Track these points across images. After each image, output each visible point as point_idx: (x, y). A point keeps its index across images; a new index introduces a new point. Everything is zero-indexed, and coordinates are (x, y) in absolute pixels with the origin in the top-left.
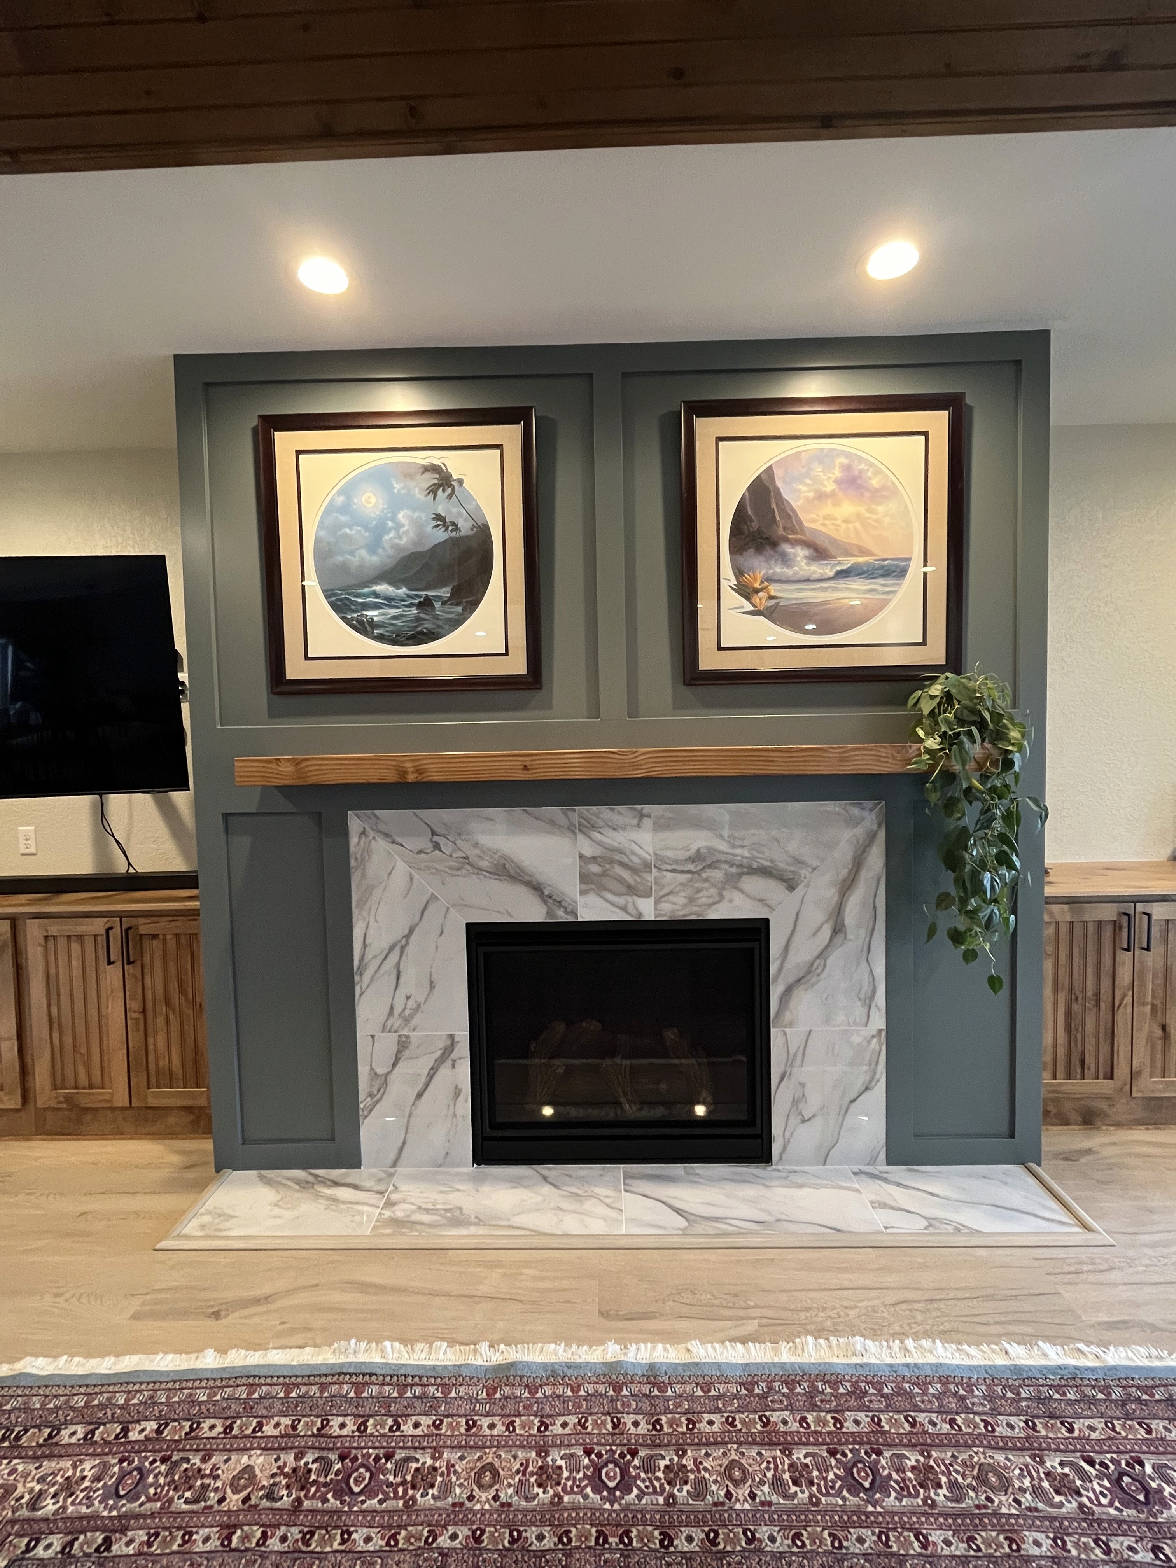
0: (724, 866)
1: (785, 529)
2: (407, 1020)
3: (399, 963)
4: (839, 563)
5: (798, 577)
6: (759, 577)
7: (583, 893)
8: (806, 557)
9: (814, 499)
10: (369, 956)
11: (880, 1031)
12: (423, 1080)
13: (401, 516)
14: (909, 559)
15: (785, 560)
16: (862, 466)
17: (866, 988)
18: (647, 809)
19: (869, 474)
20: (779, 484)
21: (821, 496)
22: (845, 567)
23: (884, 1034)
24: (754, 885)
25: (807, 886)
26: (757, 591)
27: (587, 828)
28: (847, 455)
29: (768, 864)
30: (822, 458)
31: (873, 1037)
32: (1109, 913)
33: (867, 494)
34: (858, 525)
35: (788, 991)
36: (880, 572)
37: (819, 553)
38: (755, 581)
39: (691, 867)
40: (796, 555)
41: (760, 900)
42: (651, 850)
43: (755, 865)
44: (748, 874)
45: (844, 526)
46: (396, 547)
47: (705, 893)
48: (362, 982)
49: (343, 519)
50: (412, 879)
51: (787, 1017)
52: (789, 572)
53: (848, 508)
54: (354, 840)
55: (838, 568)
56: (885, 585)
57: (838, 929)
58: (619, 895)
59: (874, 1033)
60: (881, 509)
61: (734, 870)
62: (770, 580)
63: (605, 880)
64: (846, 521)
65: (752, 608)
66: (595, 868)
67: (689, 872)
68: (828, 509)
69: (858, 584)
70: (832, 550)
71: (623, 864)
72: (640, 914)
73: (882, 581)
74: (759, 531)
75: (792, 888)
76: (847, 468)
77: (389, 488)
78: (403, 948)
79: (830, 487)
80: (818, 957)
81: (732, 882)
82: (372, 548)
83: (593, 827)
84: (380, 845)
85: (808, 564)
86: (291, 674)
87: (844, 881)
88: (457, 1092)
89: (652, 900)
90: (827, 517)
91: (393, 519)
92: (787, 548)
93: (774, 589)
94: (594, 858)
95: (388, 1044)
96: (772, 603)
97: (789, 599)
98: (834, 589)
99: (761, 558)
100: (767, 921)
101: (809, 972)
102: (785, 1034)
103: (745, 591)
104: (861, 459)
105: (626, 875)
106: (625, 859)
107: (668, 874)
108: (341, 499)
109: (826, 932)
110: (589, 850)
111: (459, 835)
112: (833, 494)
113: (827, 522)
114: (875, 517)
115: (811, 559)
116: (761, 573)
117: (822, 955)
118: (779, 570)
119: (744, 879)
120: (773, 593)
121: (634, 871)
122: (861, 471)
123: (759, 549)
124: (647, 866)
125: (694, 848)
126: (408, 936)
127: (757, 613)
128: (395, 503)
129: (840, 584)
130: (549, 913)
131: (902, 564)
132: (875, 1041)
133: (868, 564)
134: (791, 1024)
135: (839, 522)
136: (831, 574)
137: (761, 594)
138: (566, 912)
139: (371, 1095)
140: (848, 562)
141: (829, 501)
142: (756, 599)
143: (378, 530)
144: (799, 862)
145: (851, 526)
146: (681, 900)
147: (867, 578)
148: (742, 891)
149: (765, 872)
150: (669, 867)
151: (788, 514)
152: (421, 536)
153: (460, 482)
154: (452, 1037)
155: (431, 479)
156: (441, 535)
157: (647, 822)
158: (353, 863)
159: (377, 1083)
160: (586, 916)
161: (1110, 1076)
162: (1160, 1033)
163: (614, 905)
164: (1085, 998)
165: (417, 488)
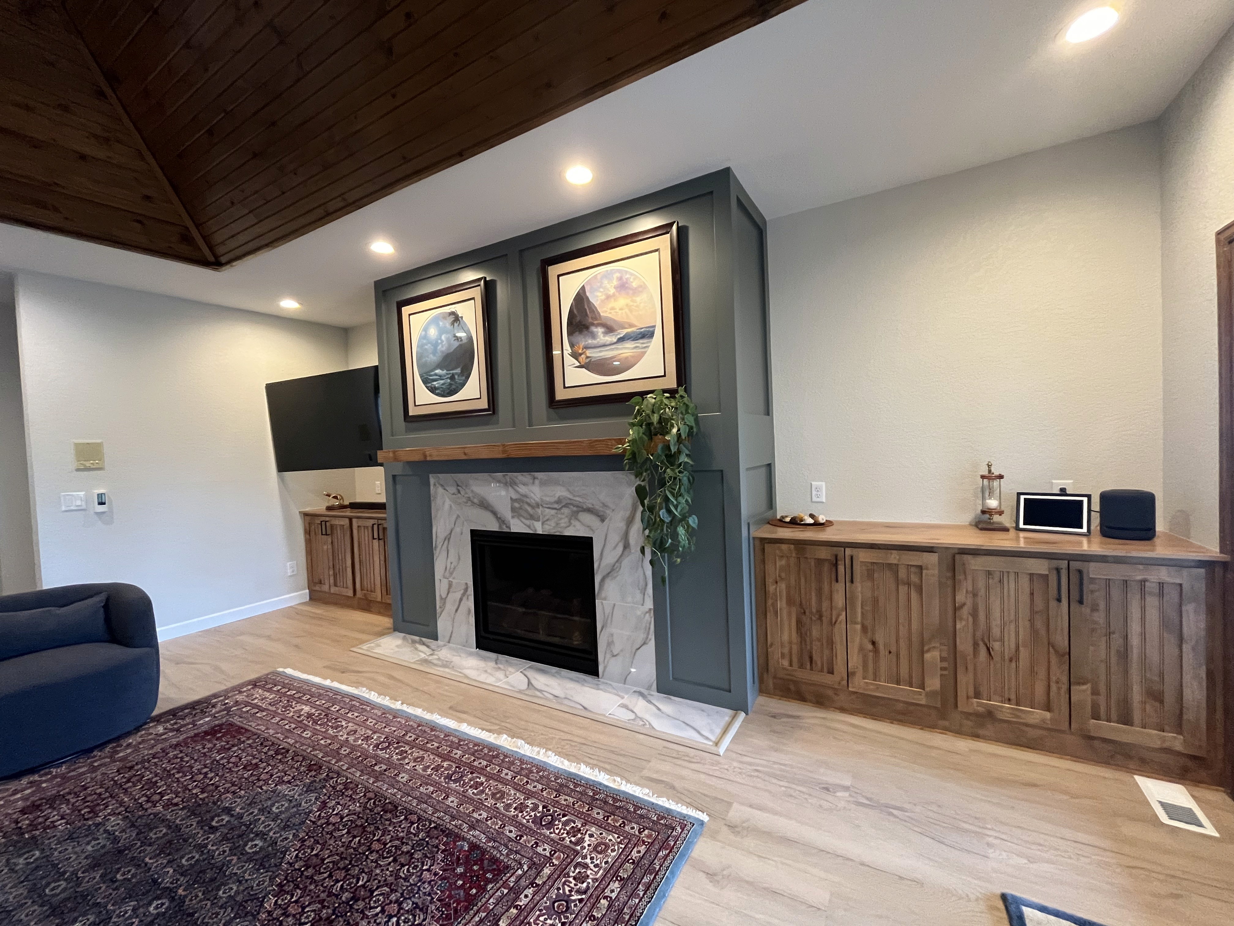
0: (572, 507)
1: (592, 318)
2: (451, 574)
3: (447, 548)
4: (619, 334)
5: (600, 344)
6: (581, 347)
7: (513, 517)
8: (603, 333)
9: (605, 299)
10: (438, 543)
11: (650, 609)
12: (457, 603)
13: (443, 337)
15: (594, 336)
16: (628, 276)
17: (642, 583)
18: (536, 474)
19: (631, 280)
20: (588, 294)
21: (608, 297)
22: (622, 336)
23: (652, 612)
24: (585, 518)
25: (610, 520)
26: (581, 354)
27: (512, 484)
28: (619, 271)
29: (590, 506)
30: (607, 275)
31: (647, 613)
32: (824, 553)
33: (631, 292)
34: (627, 310)
35: (603, 580)
37: (609, 329)
38: (579, 349)
39: (556, 506)
40: (598, 332)
41: (588, 527)
42: (538, 496)
43: (585, 507)
44: (582, 511)
45: (620, 312)
46: (442, 352)
47: (563, 521)
48: (436, 553)
49: (425, 341)
50: (451, 507)
51: (603, 595)
52: (595, 342)
53: (622, 301)
54: (432, 487)
55: (619, 337)
57: (626, 546)
58: (527, 519)
59: (647, 610)
60: (638, 299)
61: (575, 509)
63: (521, 511)
64: (621, 309)
65: (579, 364)
66: (517, 505)
67: (555, 509)
68: (612, 304)
69: (630, 345)
70: (615, 327)
71: (529, 504)
72: (536, 530)
73: (641, 341)
74: (580, 322)
75: (603, 520)
76: (620, 279)
77: (438, 325)
78: (449, 539)
79: (612, 291)
80: (617, 561)
81: (574, 515)
82: (434, 352)
83: (516, 484)
84: (440, 490)
85: (604, 336)
86: (411, 414)
87: (628, 518)
88: (469, 611)
89: (540, 523)
90: (612, 309)
91: (440, 339)
92: (594, 329)
93: (589, 353)
94: (516, 499)
95: (446, 583)
96: (588, 360)
97: (595, 357)
98: (617, 349)
99: (582, 336)
100: (592, 538)
101: (613, 570)
102: (602, 604)
103: (575, 355)
104: (626, 272)
105: (529, 509)
106: (528, 500)
107: (547, 510)
108: (424, 333)
109: (620, 548)
110: (515, 496)
111: (466, 486)
112: (614, 295)
113: (612, 311)
114: (635, 304)
115: (605, 333)
116: (582, 345)
117: (619, 560)
118: (590, 341)
119: (581, 513)
120: (588, 355)
121: (533, 508)
122: (627, 279)
123: (581, 331)
124: (538, 505)
125: (557, 495)
126: (450, 534)
127: (581, 367)
128: (441, 331)
129: (620, 346)
130: (500, 527)
131: (651, 329)
132: (648, 615)
134: (605, 599)
135: (617, 310)
136: (615, 340)
137: (583, 356)
138: (507, 527)
139: (440, 607)
140: (623, 333)
141: (612, 300)
142: (580, 359)
143: (435, 345)
144: (605, 505)
145: (623, 311)
146: (552, 523)
148: (579, 520)
149: (589, 510)
150: (547, 506)
151: (593, 310)
152: (450, 345)
153: (462, 317)
154: (466, 584)
155: (452, 318)
156: (456, 344)
157: (537, 482)
158: (432, 498)
159: (443, 601)
160: (514, 529)
161: (831, 672)
162: (870, 647)
163: (525, 525)
164: (811, 613)
165: (447, 323)
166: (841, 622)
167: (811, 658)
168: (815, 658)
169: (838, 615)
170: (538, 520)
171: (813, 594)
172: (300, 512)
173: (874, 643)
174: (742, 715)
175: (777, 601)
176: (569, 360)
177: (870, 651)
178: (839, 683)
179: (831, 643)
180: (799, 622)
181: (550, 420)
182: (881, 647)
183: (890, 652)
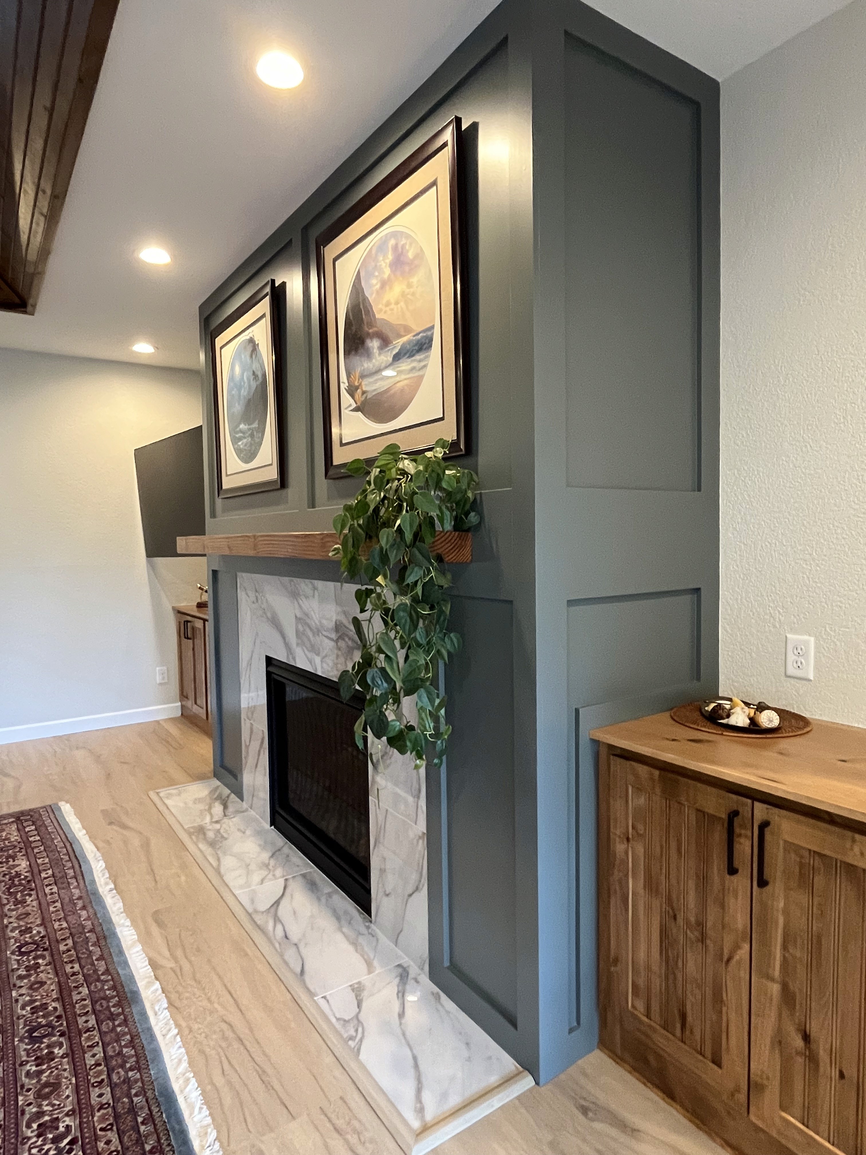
4: (395, 347)
5: (375, 368)
6: (358, 375)
8: (378, 348)
9: (380, 289)
10: (243, 668)
11: (424, 835)
13: (245, 377)
14: (432, 327)
15: (369, 355)
16: (403, 241)
17: (415, 785)
18: (316, 583)
19: (408, 247)
20: (364, 284)
21: (383, 284)
22: (397, 350)
23: (425, 839)
26: (357, 388)
27: (297, 595)
28: (394, 234)
30: (382, 246)
31: (420, 838)
33: (407, 269)
34: (402, 303)
36: (416, 348)
37: (385, 342)
38: (356, 378)
39: (333, 636)
40: (373, 348)
45: (395, 308)
46: (244, 397)
47: (339, 661)
51: (376, 790)
52: (370, 366)
53: (397, 289)
54: (239, 592)
55: (394, 352)
56: (420, 361)
62: (362, 376)
64: (396, 303)
65: (355, 405)
66: (300, 627)
67: (333, 640)
68: (388, 295)
69: (405, 365)
70: (391, 336)
72: (317, 670)
73: (418, 357)
74: (356, 333)
76: (395, 248)
77: (241, 359)
78: (251, 665)
79: (387, 272)
82: (239, 399)
84: (245, 596)
85: (379, 354)
86: (223, 487)
89: (320, 658)
90: (388, 304)
91: (243, 379)
92: (369, 343)
93: (364, 385)
94: (300, 619)
95: (248, 727)
97: (371, 392)
98: (393, 374)
99: (358, 358)
102: (375, 805)
103: (352, 391)
104: (401, 234)
105: (310, 634)
106: (309, 622)
107: (326, 640)
108: (231, 373)
110: (298, 614)
112: (389, 279)
113: (388, 308)
114: (411, 290)
115: (380, 348)
116: (358, 372)
118: (366, 365)
120: (364, 388)
122: (403, 247)
123: (357, 349)
124: (318, 631)
125: (334, 619)
126: (251, 658)
127: (356, 409)
128: (243, 368)
130: (288, 657)
131: (429, 333)
132: (420, 842)
133: (409, 342)
135: (393, 306)
136: (390, 359)
137: (359, 391)
138: (293, 658)
139: (245, 758)
140: (398, 345)
141: (388, 289)
142: (357, 396)
143: (240, 388)
145: (399, 306)
146: (331, 664)
147: (409, 357)
150: (325, 634)
151: (368, 309)
152: (250, 387)
153: (258, 345)
154: (263, 730)
155: (251, 347)
156: (255, 384)
157: (317, 594)
158: (239, 608)
159: (246, 750)
160: (299, 664)
161: (717, 1062)
162: (799, 1043)
163: (308, 658)
164: (687, 922)
165: (247, 355)
166: (739, 962)
167: (683, 1017)
168: (689, 1019)
169: (737, 947)
170: (318, 654)
171: (692, 884)
172: (174, 608)
173: (806, 1038)
174: (528, 1082)
175: (627, 875)
176: (346, 400)
177: (798, 1053)
178: (733, 1095)
179: (718, 999)
180: (664, 933)
181: (329, 498)
182: (823, 1056)
183: (842, 1076)
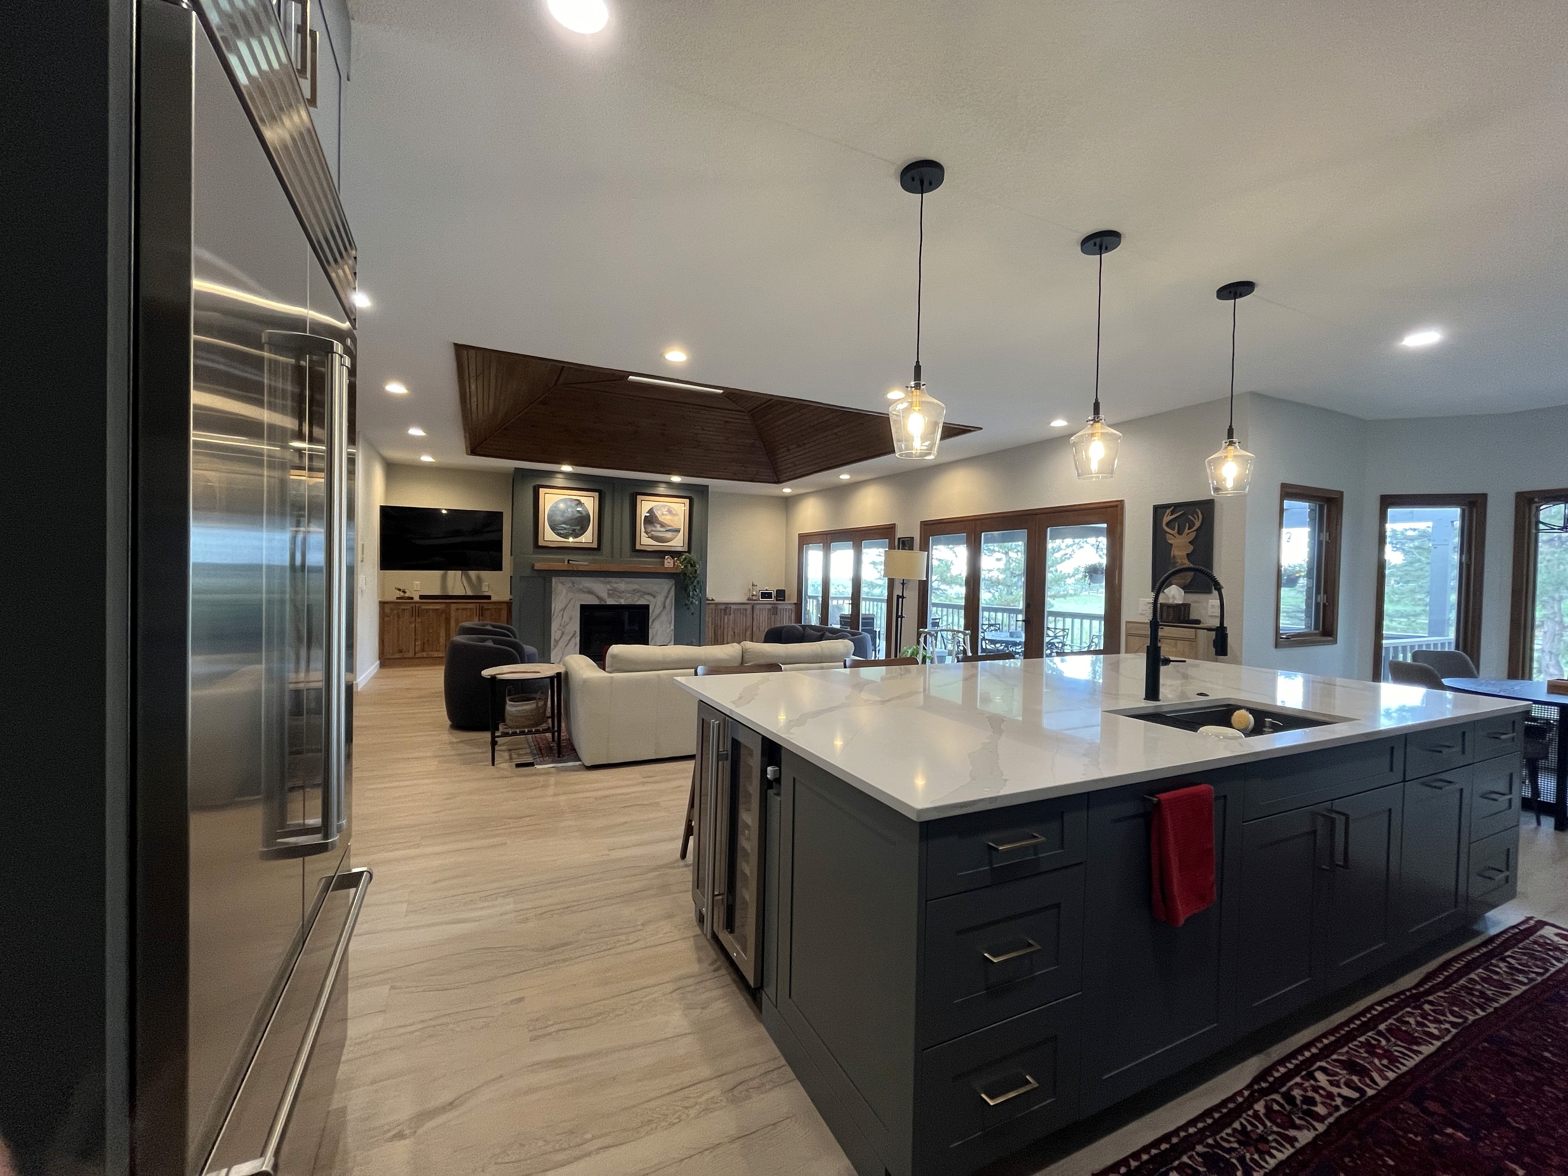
0: (640, 593)
1: (655, 520)
2: (564, 627)
3: (563, 613)
4: (666, 528)
5: (658, 530)
7: (608, 598)
9: (661, 515)
10: (555, 612)
11: (673, 629)
12: (567, 641)
14: (681, 529)
15: (655, 527)
17: (668, 619)
18: (623, 579)
24: (647, 597)
25: (658, 597)
29: (649, 592)
32: (723, 607)
35: (653, 621)
36: (675, 531)
37: (662, 526)
39: (632, 592)
40: (657, 526)
41: (648, 600)
42: (624, 589)
43: (647, 593)
44: (645, 594)
47: (636, 598)
48: (553, 618)
49: (554, 509)
50: (567, 594)
51: (653, 626)
52: (656, 529)
57: (664, 607)
58: (616, 598)
59: (671, 630)
60: (675, 518)
61: (642, 593)
62: (652, 531)
63: (613, 595)
65: (648, 536)
66: (611, 592)
67: (632, 594)
69: (670, 533)
70: (665, 525)
71: (617, 592)
72: (621, 603)
73: (675, 533)
74: (650, 520)
75: (654, 598)
76: (669, 509)
78: (564, 610)
79: (665, 512)
80: (660, 613)
81: (642, 596)
83: (611, 582)
85: (660, 528)
86: (540, 544)
87: (666, 596)
88: (576, 644)
89: (624, 600)
91: (567, 510)
92: (656, 524)
93: (653, 533)
94: (611, 590)
95: (559, 633)
96: (652, 536)
97: (655, 535)
99: (650, 526)
100: (649, 605)
101: (658, 616)
102: (652, 630)
103: (646, 532)
106: (618, 590)
107: (628, 594)
109: (662, 608)
110: (610, 588)
111: (579, 583)
116: (650, 529)
118: (654, 529)
121: (620, 593)
123: (650, 524)
124: (623, 592)
125: (633, 588)
131: (679, 529)
133: (672, 529)
134: (653, 628)
136: (664, 530)
137: (650, 533)
138: (604, 602)
139: (554, 646)
143: (563, 512)
144: (656, 592)
146: (630, 600)
147: (672, 532)
148: (644, 598)
149: (649, 594)
150: (628, 592)
153: (584, 503)
154: (575, 631)
157: (623, 582)
159: (556, 642)
160: (608, 603)
163: (615, 601)
164: (718, 626)
165: (573, 504)
166: (726, 627)
170: (622, 599)
171: (719, 620)
175: (709, 623)
176: (643, 534)
181: (631, 556)
